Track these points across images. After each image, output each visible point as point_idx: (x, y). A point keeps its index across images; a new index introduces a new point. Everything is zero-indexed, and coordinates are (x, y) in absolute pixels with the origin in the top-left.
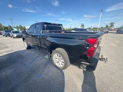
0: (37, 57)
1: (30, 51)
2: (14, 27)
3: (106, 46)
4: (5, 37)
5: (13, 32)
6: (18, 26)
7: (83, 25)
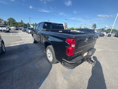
0: (38, 50)
1: (35, 45)
2: (32, 25)
3: (113, 50)
4: (23, 32)
5: (29, 29)
6: (34, 24)
7: (95, 26)
